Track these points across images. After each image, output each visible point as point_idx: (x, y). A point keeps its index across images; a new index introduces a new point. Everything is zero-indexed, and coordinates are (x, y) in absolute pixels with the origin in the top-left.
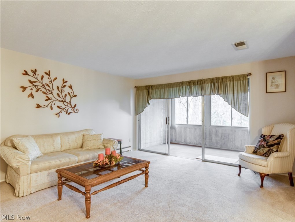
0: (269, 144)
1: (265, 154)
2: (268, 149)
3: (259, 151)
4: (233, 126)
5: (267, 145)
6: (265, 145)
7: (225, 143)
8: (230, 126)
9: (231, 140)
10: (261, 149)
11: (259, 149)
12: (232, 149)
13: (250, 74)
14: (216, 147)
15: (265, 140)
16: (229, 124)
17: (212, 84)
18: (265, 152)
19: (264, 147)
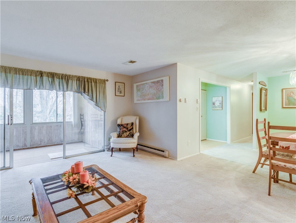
0: (129, 129)
1: (128, 136)
2: (129, 132)
3: (123, 135)
4: (58, 121)
5: (128, 130)
6: (127, 130)
7: (50, 139)
8: (56, 121)
9: (57, 135)
10: (125, 133)
11: (123, 134)
12: (57, 143)
13: (107, 80)
14: (40, 146)
15: (125, 127)
16: (54, 120)
17: (78, 82)
18: (127, 135)
19: (126, 132)
